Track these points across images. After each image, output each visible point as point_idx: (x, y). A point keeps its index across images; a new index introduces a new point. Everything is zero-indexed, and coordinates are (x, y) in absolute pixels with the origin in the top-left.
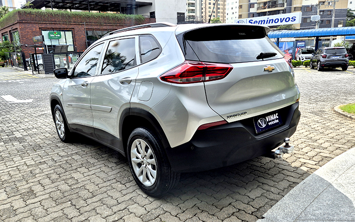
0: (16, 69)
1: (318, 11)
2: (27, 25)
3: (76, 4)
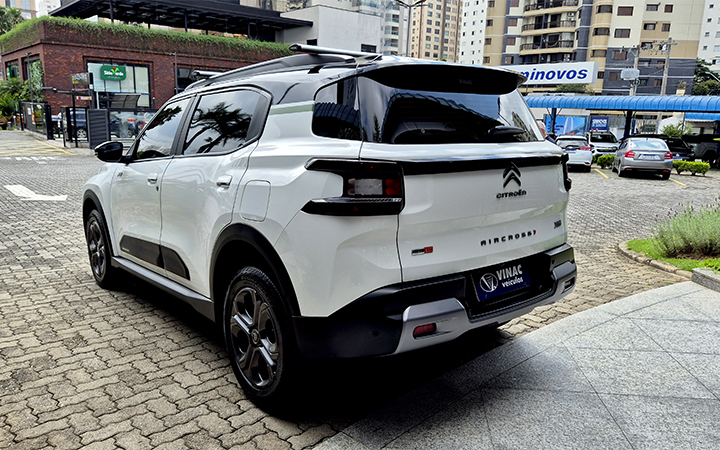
0: (31, 135)
1: (636, 60)
2: (58, 50)
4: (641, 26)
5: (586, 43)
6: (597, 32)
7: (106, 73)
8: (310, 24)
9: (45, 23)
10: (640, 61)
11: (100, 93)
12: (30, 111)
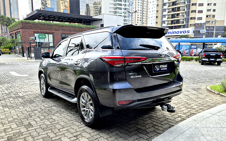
0: (18, 56)
1: (205, 27)
2: (26, 30)
3: (56, 18)
4: (206, 16)
5: (188, 22)
6: (191, 18)
7: (40, 36)
8: (101, 20)
9: (22, 22)
10: (206, 27)
11: (38, 42)
12: (17, 49)
